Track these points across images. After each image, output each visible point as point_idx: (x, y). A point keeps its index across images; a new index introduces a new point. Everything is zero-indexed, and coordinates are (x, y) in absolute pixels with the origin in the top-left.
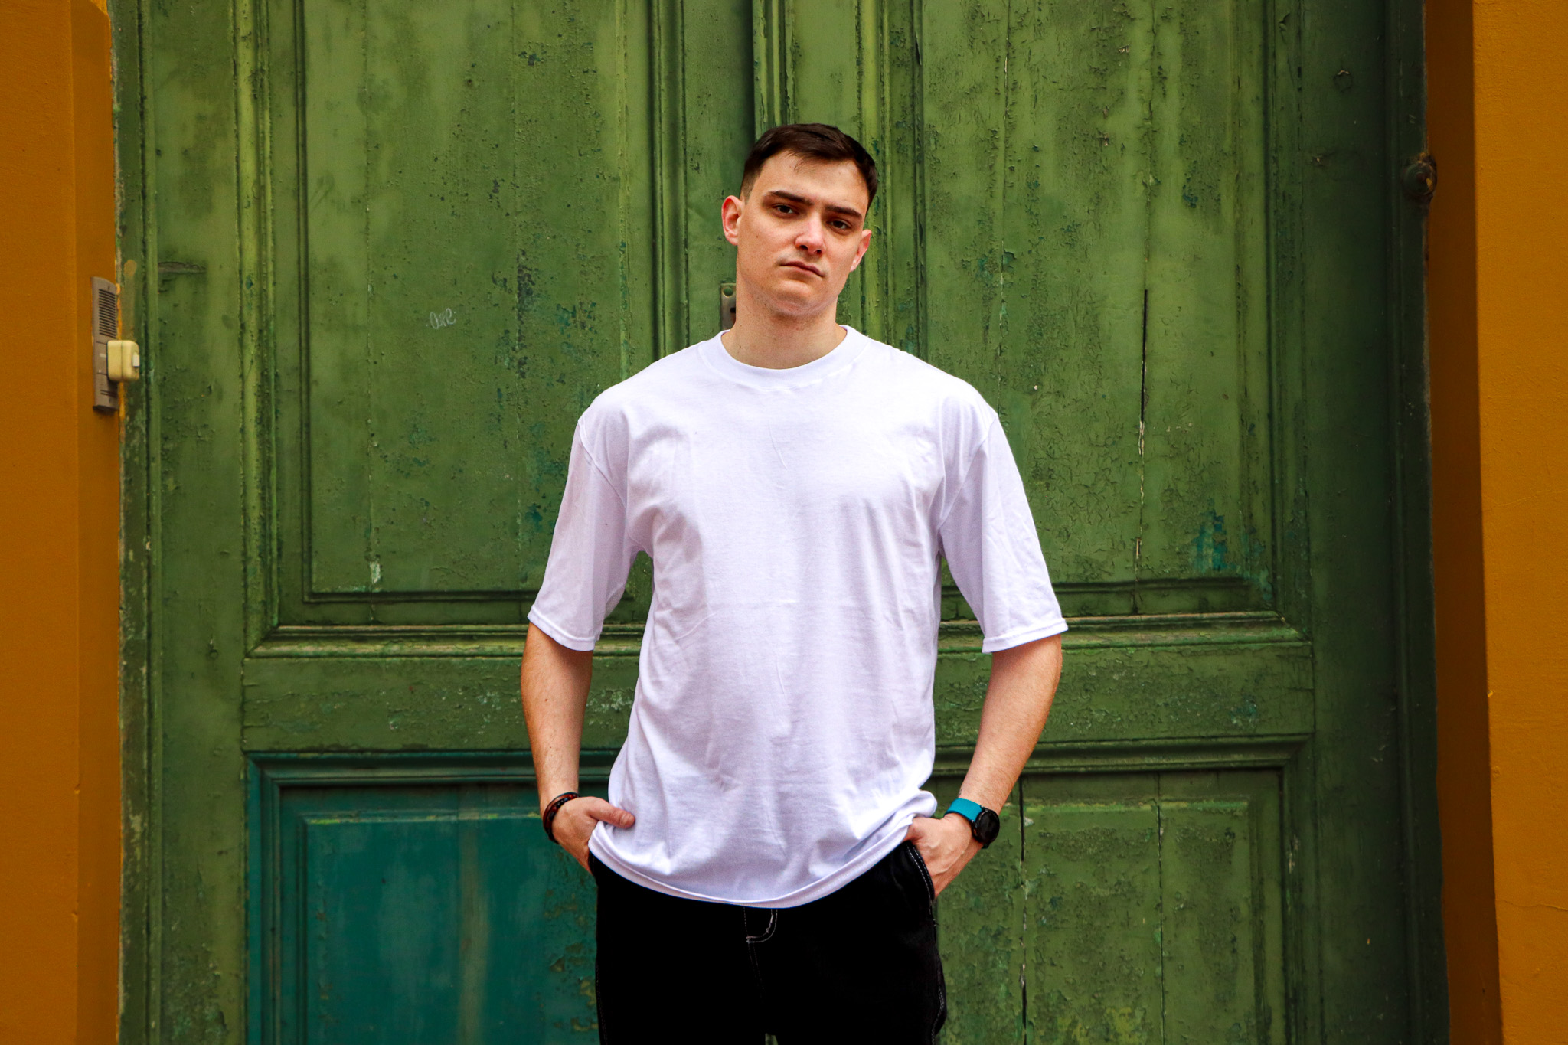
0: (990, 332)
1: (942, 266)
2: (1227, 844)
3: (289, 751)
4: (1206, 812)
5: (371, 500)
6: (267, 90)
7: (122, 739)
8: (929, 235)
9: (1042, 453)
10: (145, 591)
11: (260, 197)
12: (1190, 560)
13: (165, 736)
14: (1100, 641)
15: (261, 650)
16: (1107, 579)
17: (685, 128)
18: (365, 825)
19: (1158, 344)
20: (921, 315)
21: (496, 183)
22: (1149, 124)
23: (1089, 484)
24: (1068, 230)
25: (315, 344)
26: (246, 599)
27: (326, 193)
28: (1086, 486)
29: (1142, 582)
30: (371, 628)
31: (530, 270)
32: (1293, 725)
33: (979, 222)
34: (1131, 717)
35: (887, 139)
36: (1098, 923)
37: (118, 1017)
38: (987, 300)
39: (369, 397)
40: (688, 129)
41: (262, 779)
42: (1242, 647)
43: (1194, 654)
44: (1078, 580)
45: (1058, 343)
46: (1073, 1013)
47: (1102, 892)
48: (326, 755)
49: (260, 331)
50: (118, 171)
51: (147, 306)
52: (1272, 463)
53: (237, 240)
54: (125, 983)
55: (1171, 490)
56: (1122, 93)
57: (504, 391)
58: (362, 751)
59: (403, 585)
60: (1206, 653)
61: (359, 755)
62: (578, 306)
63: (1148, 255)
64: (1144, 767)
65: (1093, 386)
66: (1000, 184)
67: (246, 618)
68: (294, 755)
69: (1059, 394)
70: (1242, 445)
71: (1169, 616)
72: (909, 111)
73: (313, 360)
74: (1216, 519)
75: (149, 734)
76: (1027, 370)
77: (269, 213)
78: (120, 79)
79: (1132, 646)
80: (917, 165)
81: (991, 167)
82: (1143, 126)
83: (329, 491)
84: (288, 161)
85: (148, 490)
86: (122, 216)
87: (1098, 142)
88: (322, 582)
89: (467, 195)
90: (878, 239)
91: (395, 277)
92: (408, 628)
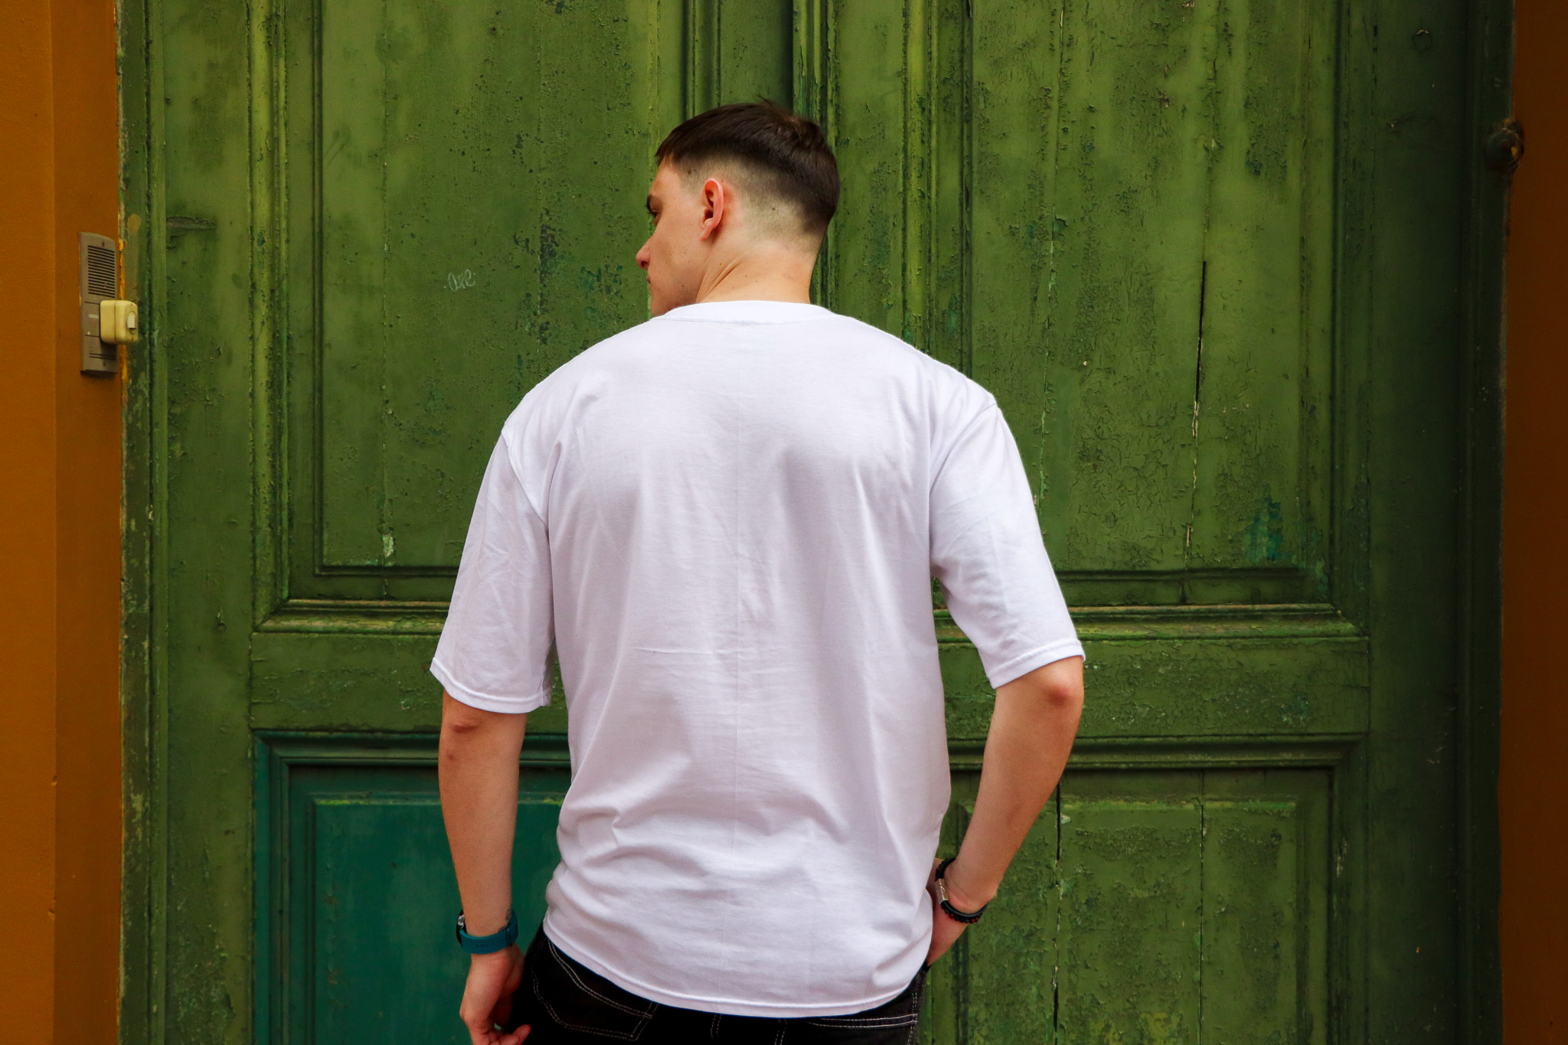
0: (1038, 303)
1: (989, 233)
2: (1273, 846)
3: (298, 730)
4: (1251, 812)
5: (385, 470)
6: (282, 38)
7: (123, 715)
8: (976, 200)
9: (1090, 433)
10: (147, 562)
11: (273, 151)
12: (1243, 549)
13: (170, 711)
14: (1146, 633)
15: (269, 624)
16: (1155, 567)
17: (719, 81)
18: (375, 807)
19: (1216, 318)
20: (965, 284)
21: (519, 137)
22: (1212, 84)
23: (1139, 468)
24: (1124, 197)
25: (328, 305)
26: (255, 571)
27: (342, 148)
28: (1136, 469)
29: (1192, 571)
30: (383, 603)
31: (554, 230)
32: (1345, 722)
33: (1030, 186)
34: (1176, 713)
35: (934, 96)
36: (1135, 926)
37: (119, 1001)
38: (1036, 269)
39: (384, 361)
40: (722, 83)
41: (271, 757)
42: (1295, 641)
43: (1245, 648)
44: (1124, 568)
45: (1110, 316)
46: (1106, 1017)
47: (1141, 894)
48: (335, 735)
49: (272, 291)
50: (122, 120)
51: (151, 263)
52: (1332, 447)
53: (249, 194)
54: (126, 966)
55: (1224, 474)
56: (1185, 51)
57: (524, 357)
58: (372, 731)
59: (418, 559)
60: (1258, 647)
61: (369, 735)
62: (603, 269)
63: (1208, 225)
64: (1188, 765)
65: (1146, 362)
66: (1052, 146)
67: (254, 590)
68: (303, 734)
69: (1110, 371)
70: (1302, 428)
71: (1219, 607)
72: (957, 66)
73: (327, 323)
74: (1272, 505)
75: (151, 711)
76: (1077, 345)
77: (283, 167)
78: (125, 22)
79: (1180, 638)
80: (965, 125)
81: (1043, 128)
82: (1206, 87)
83: (342, 459)
84: (303, 113)
85: (151, 457)
86: (125, 168)
87: (1158, 104)
88: (334, 553)
89: (489, 150)
90: (921, 203)
91: (413, 236)
92: (423, 603)
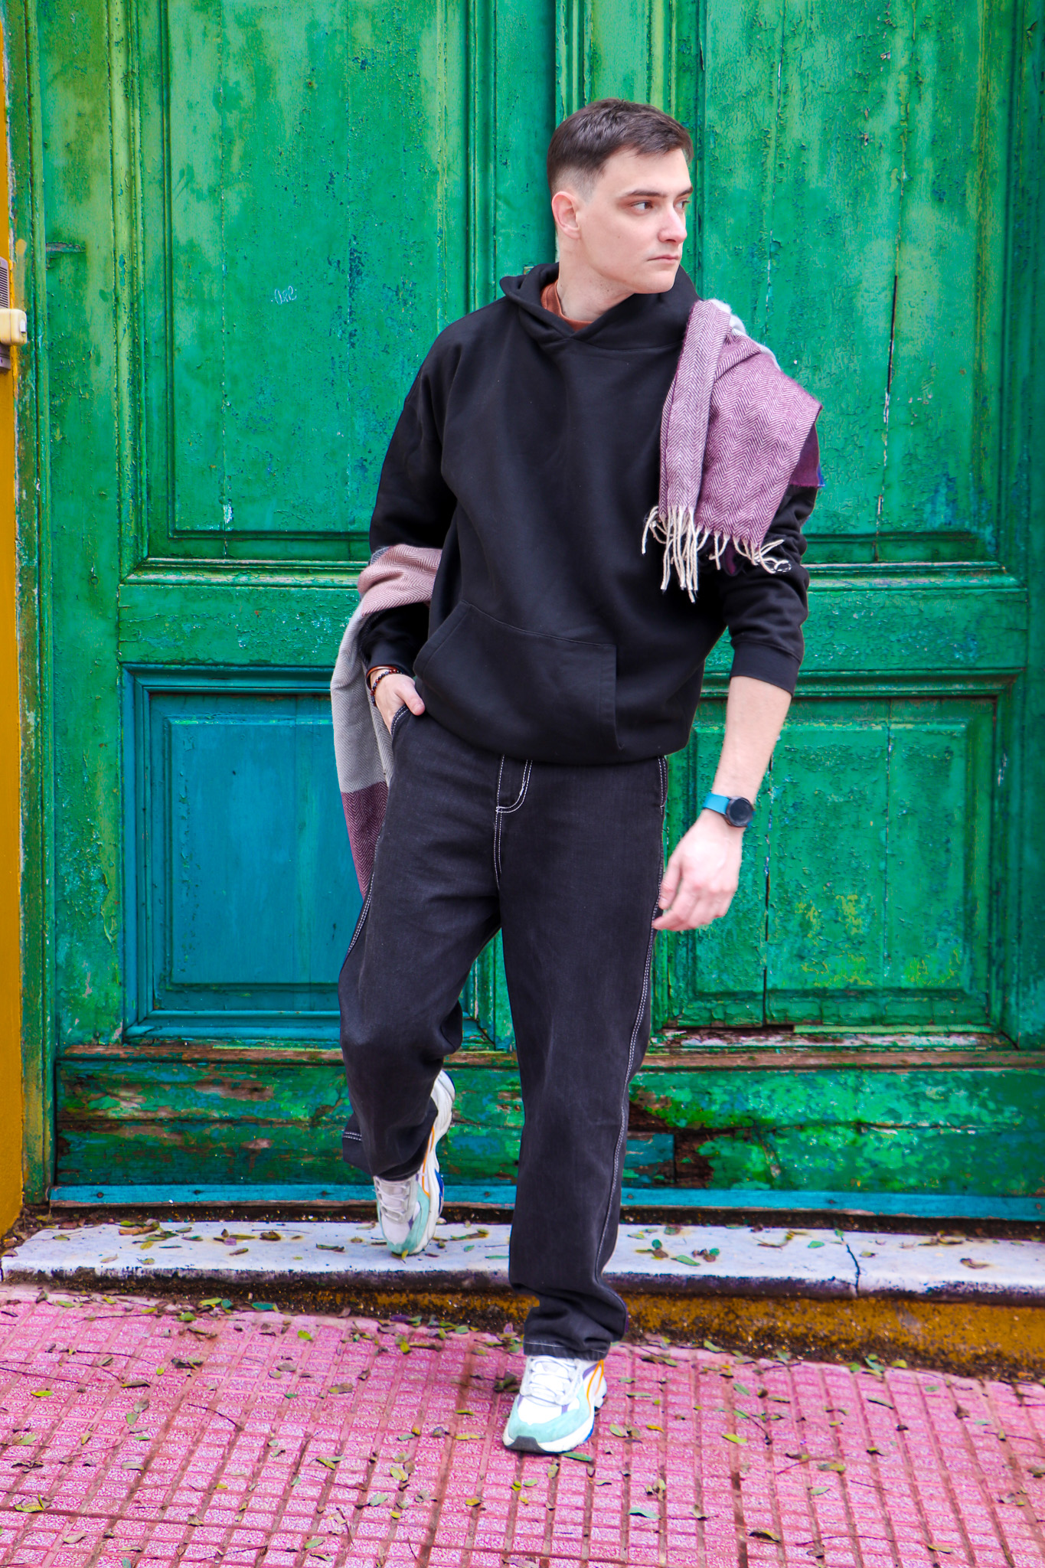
0: (758, 312)
1: (716, 254)
2: (946, 760)
3: (156, 663)
4: (929, 733)
5: (224, 453)
6: (137, 91)
7: (19, 648)
8: (706, 225)
10: (36, 525)
11: (131, 187)
12: (925, 516)
13: (55, 647)
14: (843, 585)
15: (133, 577)
16: (851, 531)
17: (495, 126)
18: (218, 725)
19: (904, 324)
21: (331, 175)
22: (904, 124)
23: (839, 448)
24: (830, 222)
25: (178, 316)
26: (120, 534)
27: (187, 185)
28: (837, 450)
29: (882, 534)
30: (224, 561)
31: (360, 253)
32: (1008, 659)
33: (751, 214)
34: (868, 651)
36: (832, 824)
37: (20, 875)
38: (756, 283)
39: (223, 363)
41: (134, 686)
42: (967, 592)
43: (925, 597)
44: (826, 532)
45: (817, 322)
46: (808, 898)
47: (836, 798)
48: (186, 667)
49: (132, 304)
50: (10, 161)
51: (35, 280)
52: (1001, 431)
53: (112, 223)
54: (24, 847)
55: (909, 454)
56: (881, 96)
57: (337, 359)
58: (216, 664)
59: (251, 525)
60: (936, 597)
61: (214, 668)
62: (401, 285)
63: (899, 244)
64: (878, 694)
65: (846, 361)
66: (770, 180)
67: (120, 550)
68: (161, 666)
69: (816, 368)
70: (975, 415)
71: (905, 564)
72: (692, 113)
73: (176, 331)
74: (949, 480)
75: (40, 645)
76: (789, 347)
77: (139, 200)
78: (11, 78)
79: (872, 590)
81: (762, 164)
82: (900, 127)
83: (189, 443)
84: (154, 154)
85: (37, 440)
86: (13, 201)
87: (858, 142)
88: (183, 520)
89: (307, 186)
91: (245, 258)
92: (255, 561)
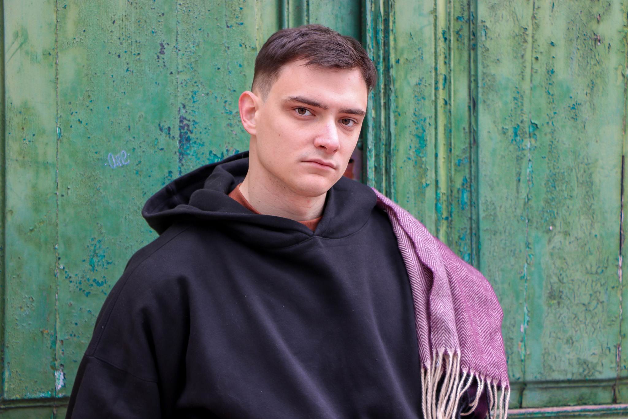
0: (522, 184)
1: (489, 132)
5: (57, 316)
8: (481, 107)
9: (555, 279)
16: (598, 376)
17: (308, 10)
20: (473, 169)
21: (162, 45)
23: (586, 303)
24: (573, 108)
27: (21, 45)
28: (584, 305)
29: (621, 379)
31: (189, 121)
33: (515, 98)
35: (452, 30)
38: (519, 159)
39: (57, 225)
40: (310, 12)
44: (579, 378)
56: (610, 5)
63: (625, 130)
65: (589, 227)
66: (528, 71)
69: (567, 234)
72: (466, 8)
73: (9, 193)
76: (546, 215)
80: (472, 52)
81: (523, 56)
82: (623, 31)
83: (21, 308)
87: (593, 42)
88: (13, 389)
89: (139, 54)
90: (445, 108)
91: (80, 122)
